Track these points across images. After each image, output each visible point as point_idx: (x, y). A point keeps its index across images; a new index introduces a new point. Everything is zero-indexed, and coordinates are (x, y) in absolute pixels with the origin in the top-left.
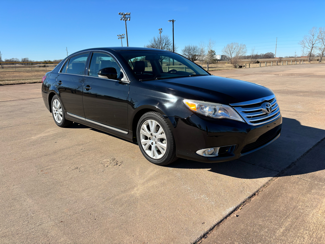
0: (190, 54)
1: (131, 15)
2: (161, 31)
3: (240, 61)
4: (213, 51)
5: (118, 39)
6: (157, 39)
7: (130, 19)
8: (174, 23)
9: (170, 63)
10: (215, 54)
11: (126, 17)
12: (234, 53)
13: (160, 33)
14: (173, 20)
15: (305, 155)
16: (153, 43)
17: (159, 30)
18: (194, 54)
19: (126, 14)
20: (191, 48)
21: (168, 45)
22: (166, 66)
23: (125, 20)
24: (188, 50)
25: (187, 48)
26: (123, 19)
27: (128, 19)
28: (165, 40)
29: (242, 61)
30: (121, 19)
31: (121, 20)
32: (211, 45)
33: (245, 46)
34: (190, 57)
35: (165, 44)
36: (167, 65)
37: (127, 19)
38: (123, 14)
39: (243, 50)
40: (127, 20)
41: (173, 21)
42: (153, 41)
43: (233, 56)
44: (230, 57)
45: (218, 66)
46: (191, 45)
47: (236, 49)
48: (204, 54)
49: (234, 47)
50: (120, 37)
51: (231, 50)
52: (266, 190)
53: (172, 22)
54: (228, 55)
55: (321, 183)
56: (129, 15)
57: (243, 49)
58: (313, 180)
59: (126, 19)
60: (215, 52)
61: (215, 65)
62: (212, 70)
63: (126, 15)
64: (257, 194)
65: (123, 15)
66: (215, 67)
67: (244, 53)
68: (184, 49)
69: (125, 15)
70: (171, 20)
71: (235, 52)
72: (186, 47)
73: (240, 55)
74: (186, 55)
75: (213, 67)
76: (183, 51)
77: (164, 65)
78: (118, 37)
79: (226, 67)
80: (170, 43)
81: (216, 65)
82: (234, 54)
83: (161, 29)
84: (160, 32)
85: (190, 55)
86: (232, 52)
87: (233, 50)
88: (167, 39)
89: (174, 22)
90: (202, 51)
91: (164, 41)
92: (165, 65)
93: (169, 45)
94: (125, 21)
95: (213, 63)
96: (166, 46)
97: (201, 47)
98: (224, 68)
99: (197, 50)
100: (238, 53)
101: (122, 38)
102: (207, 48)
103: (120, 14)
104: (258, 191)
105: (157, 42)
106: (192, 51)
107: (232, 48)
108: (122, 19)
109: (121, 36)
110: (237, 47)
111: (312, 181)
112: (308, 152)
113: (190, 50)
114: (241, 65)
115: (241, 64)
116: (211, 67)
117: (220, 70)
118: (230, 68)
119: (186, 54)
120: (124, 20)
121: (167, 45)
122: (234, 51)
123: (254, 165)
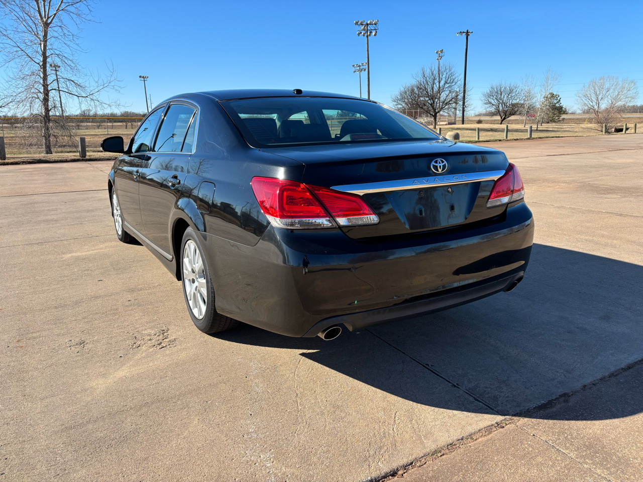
0: (501, 101)
1: (379, 26)
2: (440, 54)
3: (620, 116)
4: (556, 95)
5: (354, 72)
6: (428, 72)
7: (376, 32)
8: (469, 37)
9: (455, 119)
10: (559, 101)
11: (369, 28)
12: (606, 99)
13: (438, 59)
14: (468, 30)
15: (616, 375)
16: (419, 80)
17: (437, 53)
18: (511, 102)
19: (369, 22)
20: (503, 89)
21: (452, 83)
22: (446, 125)
23: (366, 34)
24: (497, 92)
25: (495, 90)
26: (363, 32)
27: (374, 34)
28: (445, 73)
29: (624, 116)
30: (359, 34)
31: (359, 36)
32: (549, 82)
33: (633, 85)
34: (501, 108)
35: (446, 83)
36: (450, 124)
37: (371, 32)
38: (364, 23)
39: (629, 93)
40: (370, 35)
41: (467, 33)
42: (421, 76)
43: (604, 105)
44: (596, 107)
45: (561, 128)
46: (504, 84)
47: (611, 90)
48: (534, 101)
49: (607, 85)
50: (358, 68)
51: (598, 92)
52: (433, 466)
53: (464, 35)
54: (591, 104)
55: (599, 471)
56: (375, 24)
57: (629, 90)
58: (582, 457)
59: (369, 33)
60: (559, 98)
61: (557, 127)
62: (540, 138)
63: (370, 24)
64: (400, 472)
65: (362, 25)
66: (556, 129)
67: (630, 99)
68: (488, 91)
69: (367, 24)
70: (463, 32)
71: (609, 97)
72: (492, 88)
73: (620, 103)
74: (491, 103)
75: (551, 129)
76: (484, 95)
77: (441, 123)
78: (353, 69)
79: (581, 130)
80: (456, 79)
81: (559, 127)
82: (606, 101)
83: (442, 51)
84: (440, 57)
85: (500, 105)
86: (600, 97)
87: (604, 92)
88: (450, 71)
89: (469, 35)
90: (529, 96)
91: (444, 76)
92: (445, 123)
93: (454, 84)
94: (367, 36)
95: (553, 121)
96: (447, 85)
97: (526, 87)
98: (576, 132)
99: (517, 92)
100: (617, 99)
101: (361, 70)
102: (540, 88)
103: (357, 23)
104: (412, 463)
105: (428, 79)
106: (506, 96)
107: (601, 87)
108: (361, 33)
109: (360, 66)
110: (613, 87)
111: (578, 460)
112: (629, 367)
113: (501, 94)
114: (619, 126)
115: (619, 124)
116: (546, 129)
117: (559, 137)
118: (590, 132)
119: (493, 102)
120: (364, 35)
121: (450, 84)
122: (607, 94)
123: (455, 386)
